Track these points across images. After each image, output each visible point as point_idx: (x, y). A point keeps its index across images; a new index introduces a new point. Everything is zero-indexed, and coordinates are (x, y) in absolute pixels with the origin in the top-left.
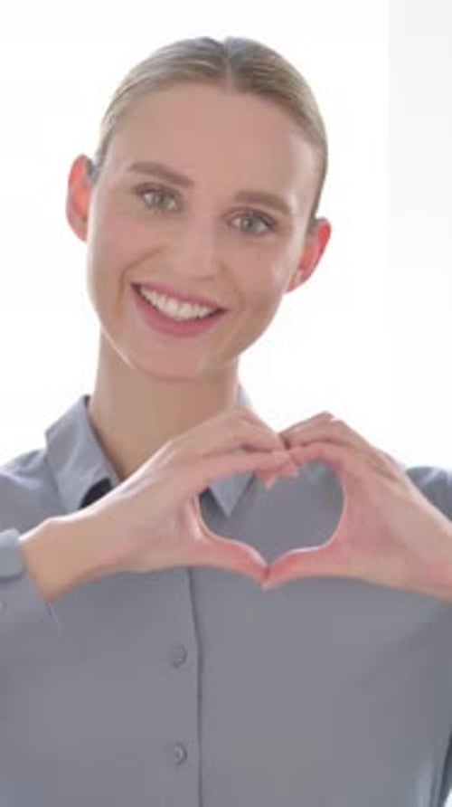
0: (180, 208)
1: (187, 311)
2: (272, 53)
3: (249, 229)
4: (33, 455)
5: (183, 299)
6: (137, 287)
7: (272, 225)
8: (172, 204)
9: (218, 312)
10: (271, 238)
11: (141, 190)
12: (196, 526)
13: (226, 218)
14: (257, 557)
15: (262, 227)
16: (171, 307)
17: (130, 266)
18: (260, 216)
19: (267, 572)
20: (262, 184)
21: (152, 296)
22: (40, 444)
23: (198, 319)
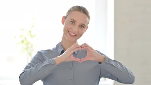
0: (75, 24)
1: (74, 35)
2: (86, 9)
3: (81, 27)
4: (54, 48)
5: (73, 33)
6: (69, 31)
7: (84, 27)
8: (74, 23)
9: (76, 35)
10: (83, 28)
11: (71, 21)
12: (72, 57)
13: (79, 26)
14: (79, 60)
15: (82, 27)
16: (72, 34)
17: (69, 29)
18: (83, 26)
19: (80, 61)
20: (83, 23)
21: (70, 33)
22: (55, 47)
23: (74, 36)
